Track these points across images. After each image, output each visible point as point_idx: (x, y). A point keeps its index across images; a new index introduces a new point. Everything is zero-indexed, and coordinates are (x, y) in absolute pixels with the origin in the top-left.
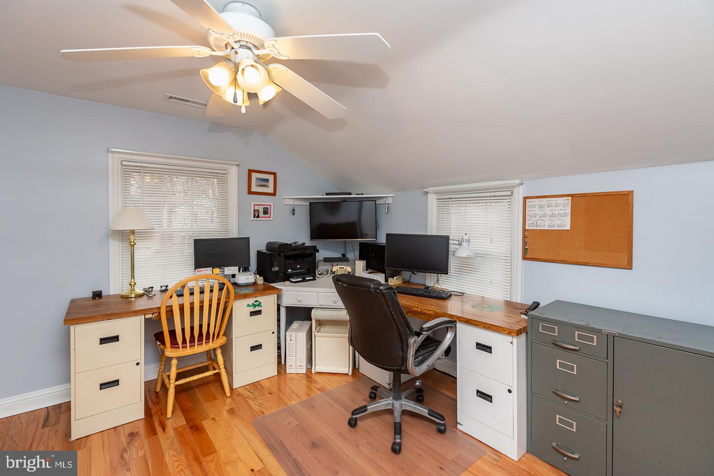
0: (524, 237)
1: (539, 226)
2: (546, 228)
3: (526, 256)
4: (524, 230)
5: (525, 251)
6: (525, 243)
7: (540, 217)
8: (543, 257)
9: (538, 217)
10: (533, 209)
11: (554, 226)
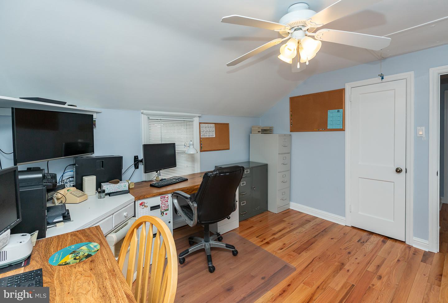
0: (200, 141)
1: (205, 136)
2: (208, 137)
3: (202, 150)
4: (200, 138)
5: (201, 148)
6: (201, 144)
7: (206, 132)
8: (207, 150)
9: (205, 132)
10: (203, 128)
11: (210, 136)
